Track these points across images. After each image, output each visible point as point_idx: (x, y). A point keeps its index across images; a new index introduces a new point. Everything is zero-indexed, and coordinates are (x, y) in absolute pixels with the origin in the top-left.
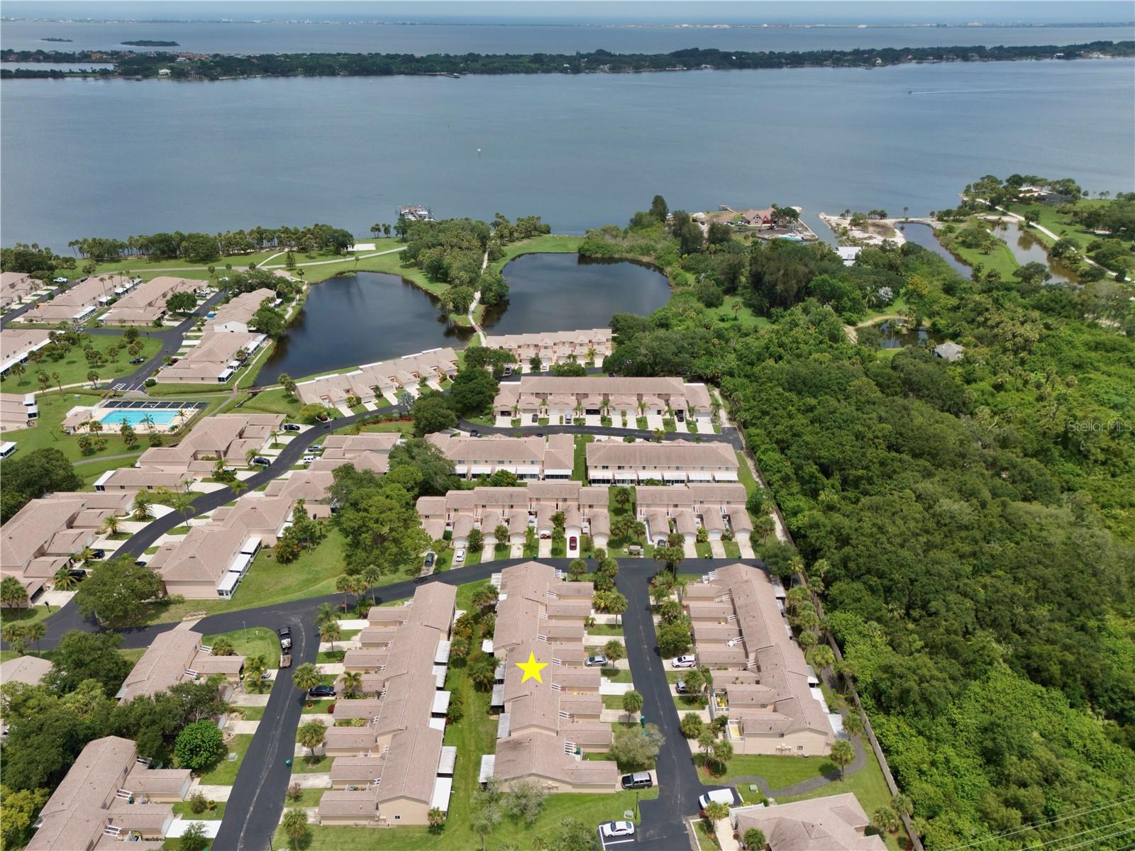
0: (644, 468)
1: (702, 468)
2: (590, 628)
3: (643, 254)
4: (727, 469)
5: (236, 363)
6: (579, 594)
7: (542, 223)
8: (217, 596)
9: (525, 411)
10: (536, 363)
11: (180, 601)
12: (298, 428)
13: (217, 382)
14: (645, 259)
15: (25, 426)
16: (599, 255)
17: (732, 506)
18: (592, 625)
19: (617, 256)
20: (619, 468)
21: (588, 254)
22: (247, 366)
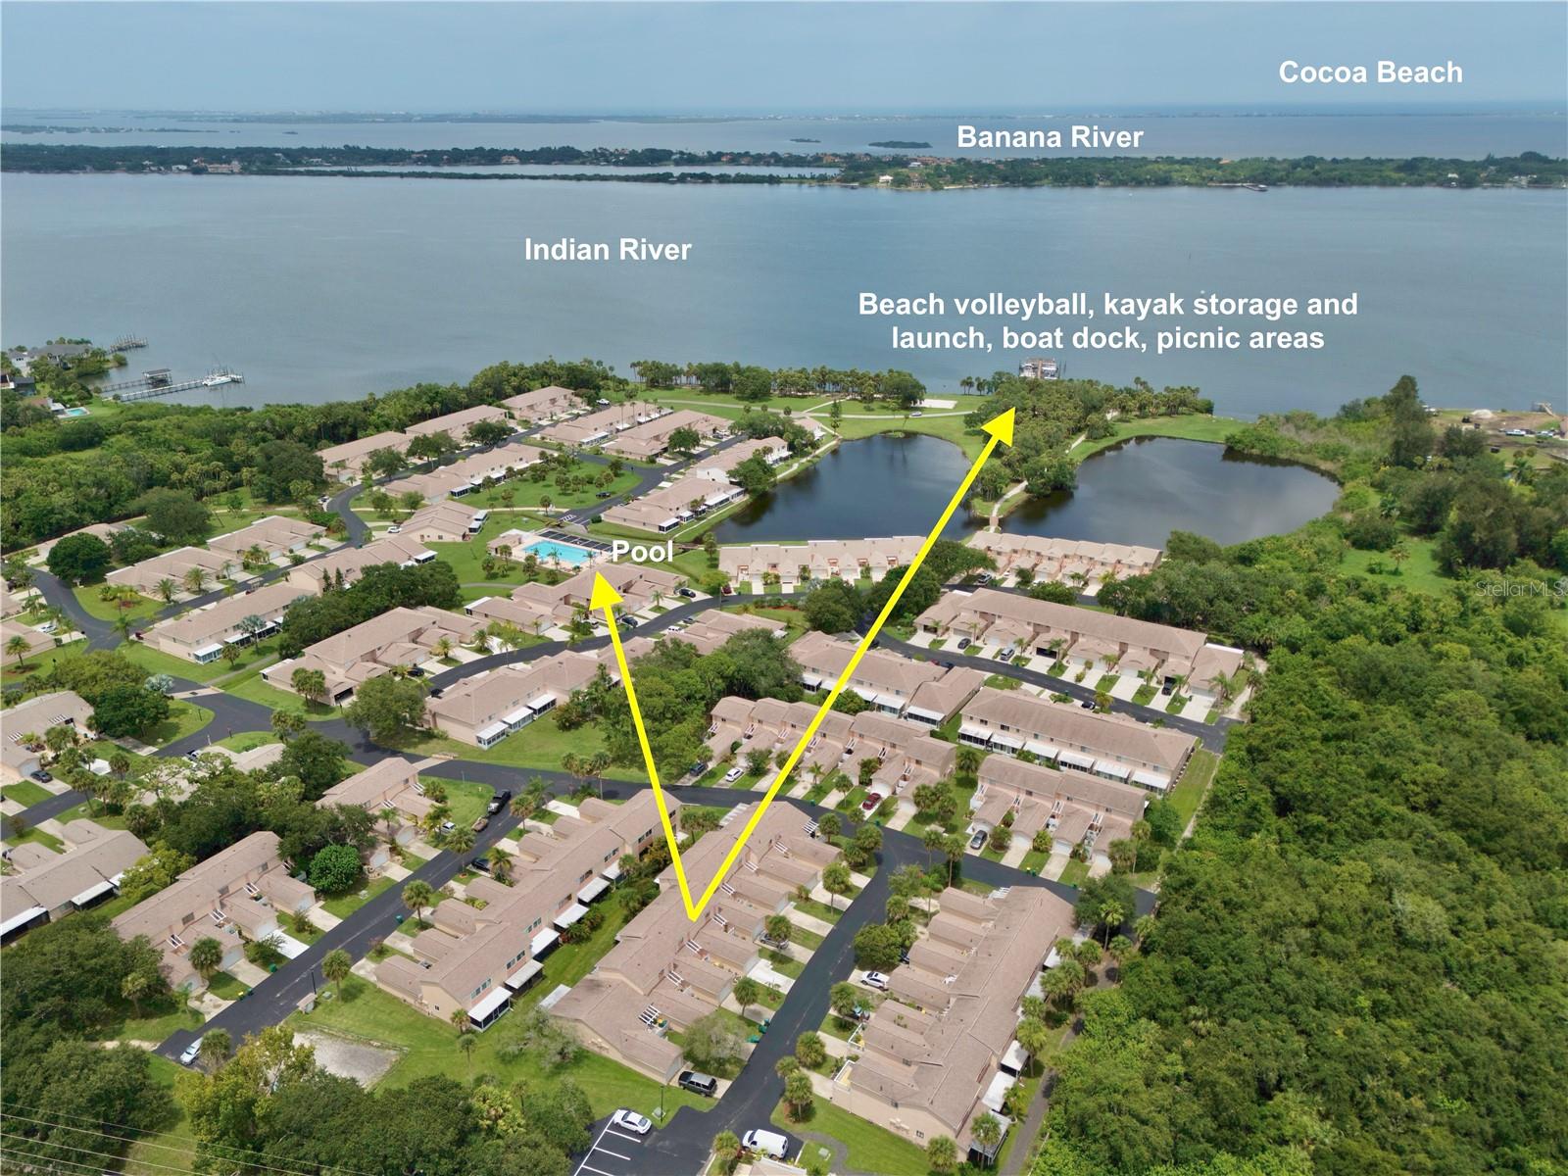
0: (1036, 736)
1: (1119, 758)
2: (802, 903)
3: (1324, 459)
4: (1156, 769)
5: (687, 514)
6: (815, 855)
7: (1202, 397)
8: (474, 742)
9: (957, 631)
10: (1025, 576)
11: (444, 737)
12: (694, 595)
13: (656, 531)
14: (1325, 466)
15: (459, 539)
16: (1255, 451)
17: (1113, 816)
18: (807, 899)
19: (1283, 456)
20: (1003, 727)
21: (1239, 447)
22: (699, 519)
